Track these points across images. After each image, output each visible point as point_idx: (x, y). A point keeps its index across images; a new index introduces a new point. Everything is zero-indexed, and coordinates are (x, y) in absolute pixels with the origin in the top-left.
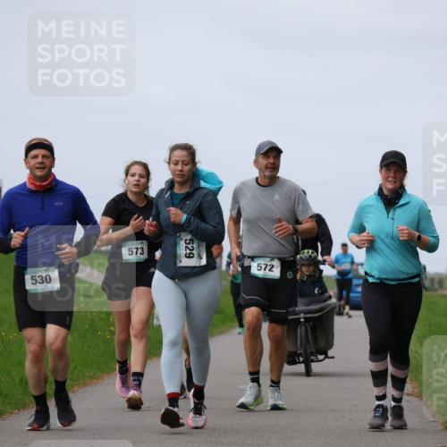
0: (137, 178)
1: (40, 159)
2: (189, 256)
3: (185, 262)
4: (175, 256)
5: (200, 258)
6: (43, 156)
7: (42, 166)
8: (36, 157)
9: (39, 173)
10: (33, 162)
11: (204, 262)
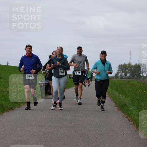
0: (54, 55)
1: (29, 49)
2: (61, 73)
3: (61, 74)
4: (58, 73)
5: (64, 73)
6: (30, 49)
7: (29, 51)
8: (28, 49)
9: (28, 52)
10: (27, 50)
11: (65, 74)
